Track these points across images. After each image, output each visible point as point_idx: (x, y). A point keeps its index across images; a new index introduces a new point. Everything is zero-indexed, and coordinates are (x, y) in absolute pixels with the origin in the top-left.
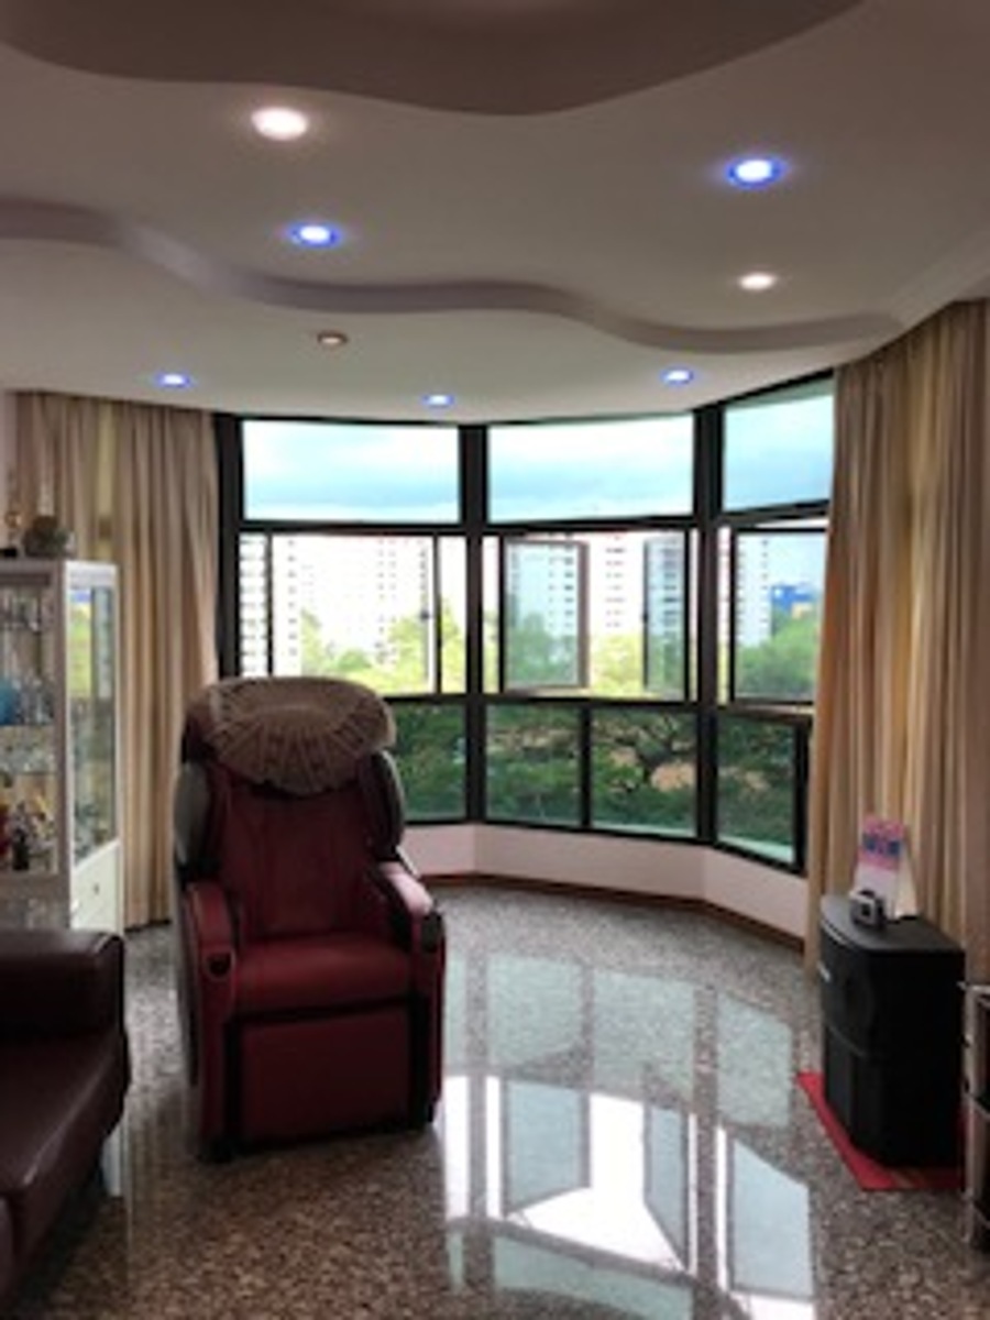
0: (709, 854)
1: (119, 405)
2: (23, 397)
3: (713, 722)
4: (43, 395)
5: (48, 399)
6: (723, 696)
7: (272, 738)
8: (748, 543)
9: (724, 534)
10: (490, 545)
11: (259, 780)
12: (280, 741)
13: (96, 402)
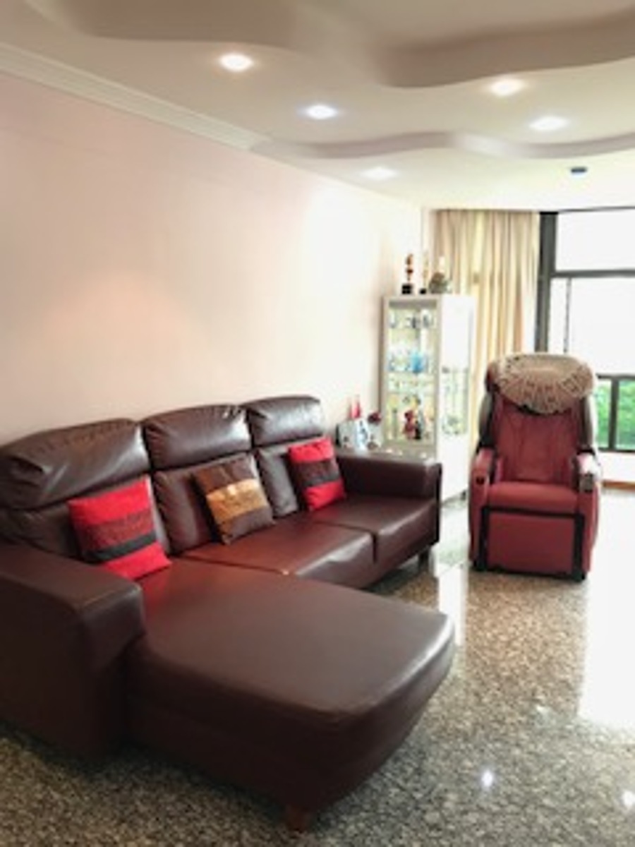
1: (487, 212)
2: (439, 214)
4: (448, 211)
5: (452, 214)
7: (528, 383)
11: (520, 404)
12: (533, 385)
13: (476, 212)
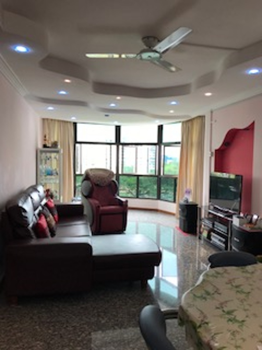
0: (159, 201)
3: (160, 179)
6: (162, 174)
8: (166, 148)
9: (163, 146)
10: (121, 147)
